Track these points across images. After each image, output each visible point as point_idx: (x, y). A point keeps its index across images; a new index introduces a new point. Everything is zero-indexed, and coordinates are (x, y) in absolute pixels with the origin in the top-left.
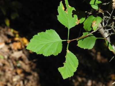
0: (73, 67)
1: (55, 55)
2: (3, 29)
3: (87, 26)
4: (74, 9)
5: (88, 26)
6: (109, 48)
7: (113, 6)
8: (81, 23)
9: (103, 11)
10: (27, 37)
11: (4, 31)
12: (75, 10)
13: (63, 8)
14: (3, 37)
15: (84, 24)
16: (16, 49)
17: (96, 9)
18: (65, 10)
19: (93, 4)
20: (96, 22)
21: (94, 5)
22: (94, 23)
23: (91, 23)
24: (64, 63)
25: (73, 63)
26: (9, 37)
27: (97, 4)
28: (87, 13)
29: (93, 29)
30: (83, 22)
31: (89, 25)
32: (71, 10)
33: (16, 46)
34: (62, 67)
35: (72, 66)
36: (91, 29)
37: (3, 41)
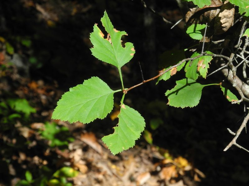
0: (134, 132)
1: (102, 118)
2: (144, 151)
3: (191, 72)
4: (124, 33)
5: (193, 72)
6: (228, 98)
7: (223, 25)
8: (179, 69)
9: (208, 38)
10: (186, 156)
11: (146, 154)
12: (127, 35)
13: (101, 35)
14: (146, 165)
15: (186, 70)
16: (168, 178)
17: (198, 39)
18: (105, 37)
19: (193, 31)
20: (203, 60)
21: (194, 33)
22: (200, 63)
23: (196, 65)
24: (114, 128)
25: (133, 125)
26: (155, 161)
27: (200, 31)
28: (188, 51)
29: (201, 75)
30: (184, 68)
31: (194, 70)
32: (118, 35)
33: (168, 173)
34: (111, 135)
35: (132, 130)
36: (198, 75)
37: (148, 170)
